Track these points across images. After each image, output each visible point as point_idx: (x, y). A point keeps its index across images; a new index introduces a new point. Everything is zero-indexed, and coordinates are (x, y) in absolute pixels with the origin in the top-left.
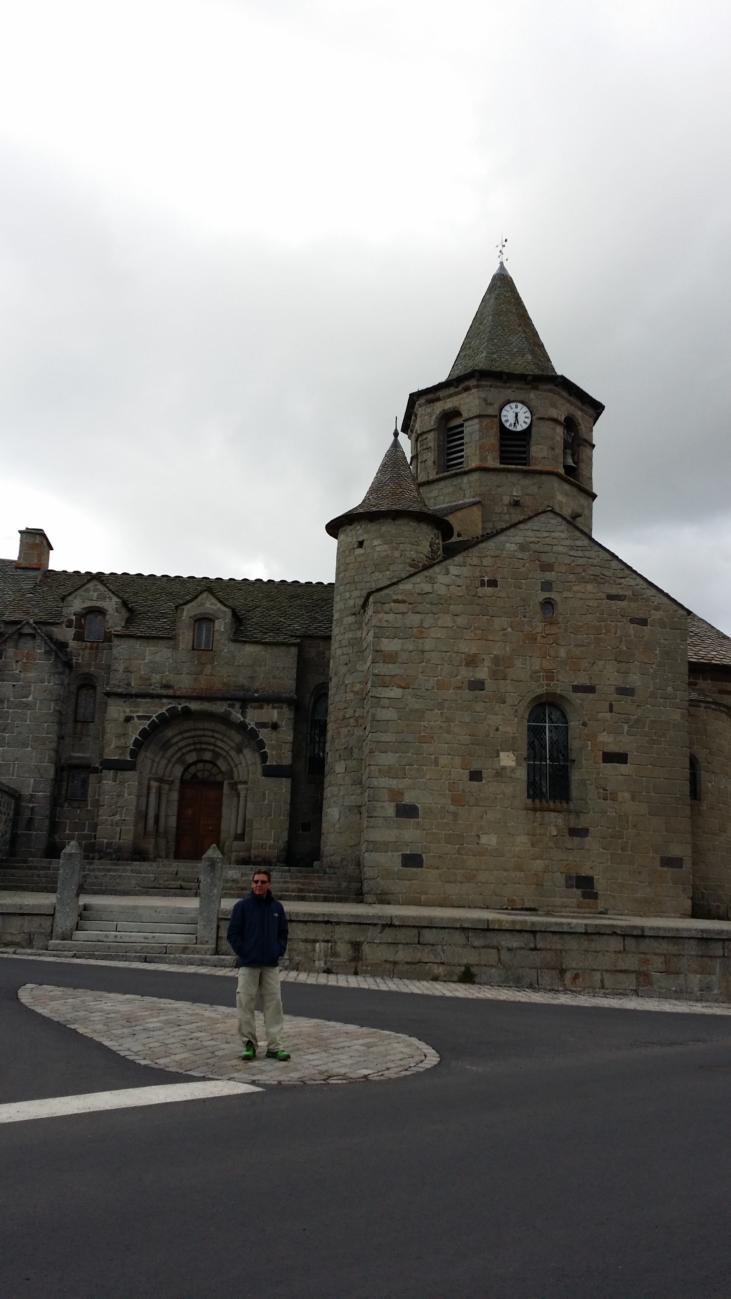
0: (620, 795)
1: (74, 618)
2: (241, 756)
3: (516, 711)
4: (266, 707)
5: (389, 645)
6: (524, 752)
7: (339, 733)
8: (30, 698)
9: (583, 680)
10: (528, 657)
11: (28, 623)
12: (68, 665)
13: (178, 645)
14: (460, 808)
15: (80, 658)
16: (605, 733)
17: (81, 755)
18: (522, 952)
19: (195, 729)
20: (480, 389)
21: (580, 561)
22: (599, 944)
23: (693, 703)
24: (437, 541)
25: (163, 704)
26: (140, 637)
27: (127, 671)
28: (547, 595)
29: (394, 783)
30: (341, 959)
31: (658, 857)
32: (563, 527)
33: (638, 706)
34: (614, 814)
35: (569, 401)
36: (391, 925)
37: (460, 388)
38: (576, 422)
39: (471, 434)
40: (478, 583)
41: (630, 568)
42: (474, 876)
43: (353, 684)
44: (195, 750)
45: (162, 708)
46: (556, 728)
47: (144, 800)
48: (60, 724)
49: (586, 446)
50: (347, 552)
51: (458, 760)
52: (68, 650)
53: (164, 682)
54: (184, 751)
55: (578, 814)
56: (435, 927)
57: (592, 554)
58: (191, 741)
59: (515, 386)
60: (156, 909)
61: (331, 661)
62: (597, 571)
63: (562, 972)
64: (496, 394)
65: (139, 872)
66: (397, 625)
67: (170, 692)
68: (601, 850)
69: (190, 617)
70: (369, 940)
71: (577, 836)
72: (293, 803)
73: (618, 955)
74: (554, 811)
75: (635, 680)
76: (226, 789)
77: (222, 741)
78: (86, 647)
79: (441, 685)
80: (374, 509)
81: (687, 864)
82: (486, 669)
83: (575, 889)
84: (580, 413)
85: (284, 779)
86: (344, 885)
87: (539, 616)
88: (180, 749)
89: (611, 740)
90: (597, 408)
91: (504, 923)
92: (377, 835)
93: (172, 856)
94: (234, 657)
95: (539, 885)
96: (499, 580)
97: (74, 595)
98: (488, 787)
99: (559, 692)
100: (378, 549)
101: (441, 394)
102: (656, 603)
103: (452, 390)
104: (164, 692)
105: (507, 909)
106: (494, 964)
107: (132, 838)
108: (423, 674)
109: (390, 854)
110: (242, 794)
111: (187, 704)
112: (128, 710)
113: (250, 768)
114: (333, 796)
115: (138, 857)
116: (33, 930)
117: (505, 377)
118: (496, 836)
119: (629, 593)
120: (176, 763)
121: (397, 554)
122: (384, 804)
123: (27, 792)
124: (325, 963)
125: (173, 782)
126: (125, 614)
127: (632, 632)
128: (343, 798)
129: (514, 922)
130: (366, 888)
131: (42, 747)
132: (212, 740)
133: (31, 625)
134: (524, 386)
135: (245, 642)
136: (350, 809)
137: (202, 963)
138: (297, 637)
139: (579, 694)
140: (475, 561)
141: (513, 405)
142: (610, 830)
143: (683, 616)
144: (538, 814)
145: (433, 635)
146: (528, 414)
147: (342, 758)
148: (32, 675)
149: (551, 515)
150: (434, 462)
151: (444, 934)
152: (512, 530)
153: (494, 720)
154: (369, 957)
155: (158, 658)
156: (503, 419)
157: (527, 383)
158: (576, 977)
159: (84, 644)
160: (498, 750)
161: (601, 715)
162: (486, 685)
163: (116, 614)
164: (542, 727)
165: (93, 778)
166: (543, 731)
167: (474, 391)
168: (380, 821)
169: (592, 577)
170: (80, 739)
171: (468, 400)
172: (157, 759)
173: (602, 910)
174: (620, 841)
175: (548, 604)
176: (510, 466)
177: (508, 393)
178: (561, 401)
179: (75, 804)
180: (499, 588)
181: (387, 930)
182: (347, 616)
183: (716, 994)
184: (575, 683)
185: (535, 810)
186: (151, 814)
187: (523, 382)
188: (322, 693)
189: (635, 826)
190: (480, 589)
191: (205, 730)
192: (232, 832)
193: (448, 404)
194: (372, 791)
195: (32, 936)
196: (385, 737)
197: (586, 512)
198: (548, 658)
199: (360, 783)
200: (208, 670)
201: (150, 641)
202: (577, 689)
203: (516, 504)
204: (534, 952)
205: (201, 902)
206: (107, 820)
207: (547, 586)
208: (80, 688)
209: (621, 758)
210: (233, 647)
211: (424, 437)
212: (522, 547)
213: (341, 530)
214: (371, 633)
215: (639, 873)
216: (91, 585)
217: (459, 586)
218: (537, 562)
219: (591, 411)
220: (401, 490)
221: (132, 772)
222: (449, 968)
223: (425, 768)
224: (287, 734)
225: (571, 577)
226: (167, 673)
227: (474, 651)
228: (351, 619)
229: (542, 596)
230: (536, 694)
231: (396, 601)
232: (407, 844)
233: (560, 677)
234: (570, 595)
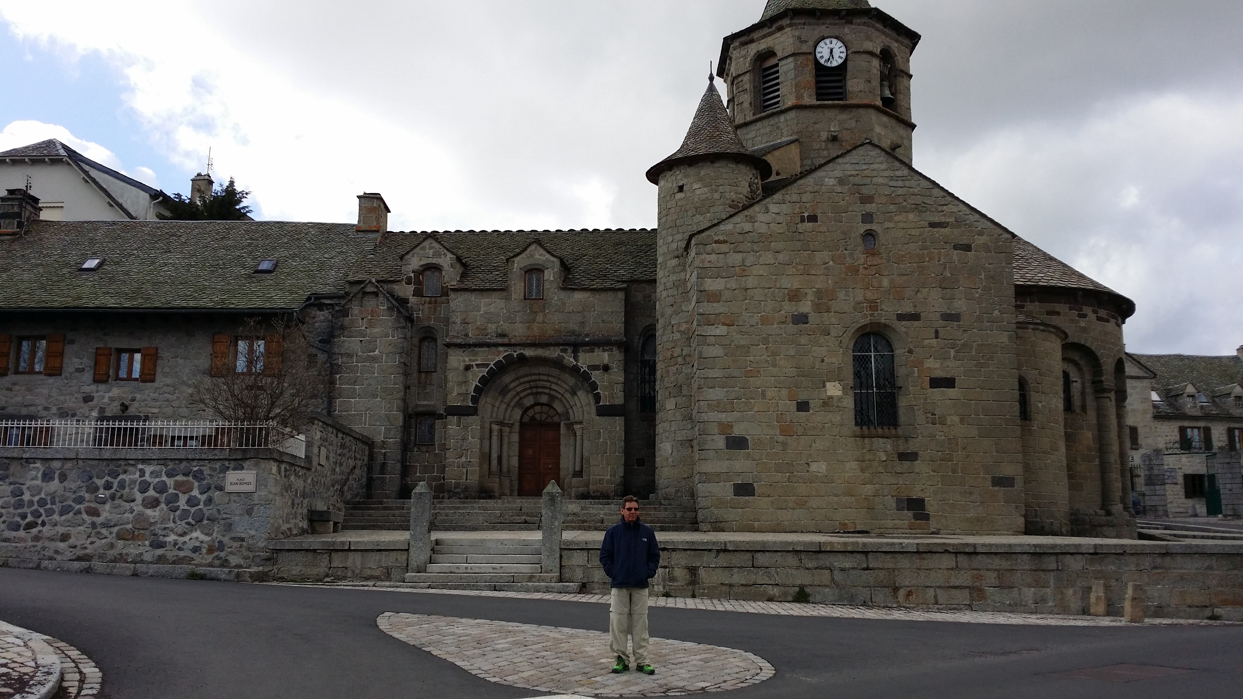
0: (949, 418)
1: (412, 275)
2: (576, 398)
3: (841, 341)
4: (596, 350)
5: (713, 285)
6: (851, 382)
7: (668, 371)
8: (377, 352)
9: (907, 308)
10: (850, 289)
11: (370, 282)
12: (409, 319)
13: (511, 295)
14: (789, 437)
15: (420, 312)
16: (932, 358)
17: (425, 403)
18: (854, 572)
19: (531, 375)
20: (794, 27)
21: (900, 191)
22: (932, 562)
23: (1021, 325)
24: (756, 181)
25: (499, 352)
26: (475, 290)
27: (465, 322)
28: (868, 226)
29: (723, 417)
30: (679, 584)
31: (989, 477)
32: (882, 158)
33: (964, 331)
34: (943, 437)
35: (884, 33)
36: (725, 551)
37: (773, 28)
38: (892, 53)
39: (786, 73)
40: (798, 220)
41: (952, 195)
42: (806, 502)
43: (679, 324)
44: (532, 394)
45: (499, 356)
46: (882, 356)
47: (486, 443)
48: (406, 374)
49: (903, 77)
50: (668, 198)
51: (784, 392)
52: (409, 305)
53: (500, 331)
54: (522, 395)
55: (907, 439)
56: (768, 551)
57: (913, 183)
58: (528, 386)
59: (828, 21)
60: (502, 542)
61: (657, 303)
62: (918, 200)
63: (896, 589)
64: (809, 32)
65: (486, 509)
66: (719, 265)
67: (506, 340)
68: (932, 473)
69: (521, 269)
70: (704, 565)
71: (906, 460)
72: (627, 440)
73: (951, 572)
74: (882, 437)
75: (960, 305)
76: (563, 430)
77: (557, 384)
78: (425, 302)
79: (765, 321)
80: (692, 153)
81: (1019, 483)
82: (810, 303)
83: (906, 511)
84: (896, 45)
85: (617, 418)
86: (679, 515)
87: (861, 248)
88: (518, 394)
89: (938, 365)
90: (913, 38)
91: (836, 545)
92: (708, 467)
93: (516, 493)
94: (564, 304)
95: (871, 508)
96: (819, 215)
97: (411, 254)
98: (816, 416)
99: (883, 321)
100: (698, 192)
101: (755, 35)
102: (979, 228)
103: (766, 31)
104: (499, 340)
105: (839, 532)
106: (828, 584)
107: (478, 479)
108: (747, 311)
109: (721, 484)
110: (578, 434)
111: (522, 351)
112: (467, 359)
113: (585, 409)
114: (665, 431)
115: (484, 495)
116: (390, 564)
117: (818, 14)
118: (825, 463)
119: (951, 220)
120: (513, 407)
121: (717, 196)
122: (714, 437)
123: (379, 439)
124: (664, 588)
125: (513, 424)
126: (459, 269)
127: (955, 258)
128: (675, 433)
129: (845, 544)
130: (700, 517)
131: (390, 397)
132: (548, 384)
133: (373, 284)
134: (837, 21)
135: (574, 290)
136: (682, 443)
137: (547, 590)
138: (624, 282)
139: (904, 322)
140: (795, 198)
141: (827, 41)
142: (940, 453)
143: (1007, 239)
144: (866, 440)
145: (755, 273)
146: (843, 49)
147: (672, 395)
148: (377, 330)
149: (869, 147)
150: (751, 104)
151: (777, 557)
152: (831, 165)
153: (819, 351)
154: (705, 581)
155: (492, 309)
156: (818, 56)
157: (841, 18)
158: (909, 594)
159: (423, 299)
160: (824, 381)
161: (927, 341)
162: (810, 318)
163: (451, 269)
164: (867, 356)
165: (438, 423)
166: (869, 360)
167: (788, 30)
168: (711, 454)
169: (913, 206)
170: (425, 388)
171: (782, 40)
172: (497, 404)
173: (934, 530)
174: (950, 463)
175: (870, 235)
176: (826, 102)
177: (822, 29)
178: (877, 33)
179: (424, 449)
180: (819, 223)
181: (722, 555)
182: (671, 259)
183: (1051, 606)
184: (899, 312)
185: (863, 437)
186: (494, 455)
187: (837, 17)
188: (650, 334)
189: (964, 448)
190: (800, 225)
191: (540, 374)
192: (571, 469)
193: (763, 45)
194: (702, 425)
195: (390, 570)
196: (711, 374)
197: (906, 142)
198: (871, 288)
199: (691, 418)
200: (540, 318)
201: (485, 293)
202: (901, 317)
203: (834, 139)
204: (866, 572)
205: (543, 534)
206: (454, 462)
207: (868, 218)
208: (422, 340)
209: (949, 383)
210: (563, 295)
211: (740, 79)
212: (841, 181)
213: (661, 176)
214: (695, 275)
215: (971, 493)
216: (426, 244)
217: (779, 223)
218: (857, 194)
219: (907, 42)
220: (718, 133)
221: (474, 417)
222: (783, 589)
223: (752, 401)
224: (619, 376)
225: (892, 207)
226: (502, 323)
227: (796, 285)
228: (675, 262)
229: (863, 228)
230: (860, 325)
231: (717, 242)
232: (738, 474)
233: (883, 307)
234: (891, 225)
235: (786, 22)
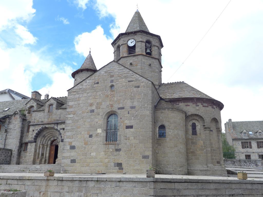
0: (130, 138)
3: (102, 117)
4: (62, 124)
5: (71, 104)
6: (105, 128)
8: (16, 128)
9: (121, 106)
10: (106, 102)
12: (25, 119)
13: (45, 112)
14: (86, 146)
15: (28, 118)
16: (127, 120)
19: (50, 132)
20: (123, 38)
21: (121, 73)
25: (41, 126)
26: (37, 111)
27: (35, 119)
29: (70, 140)
31: (141, 156)
32: (117, 65)
33: (136, 111)
34: (129, 144)
35: (147, 36)
38: (151, 41)
39: (121, 49)
40: (94, 84)
42: (89, 164)
44: (52, 137)
45: (39, 128)
46: (115, 120)
47: (38, 150)
51: (86, 132)
52: (26, 116)
53: (42, 121)
55: (118, 145)
57: (125, 70)
59: (131, 35)
62: (126, 75)
64: (126, 38)
66: (73, 98)
67: (42, 123)
68: (125, 155)
69: (48, 105)
71: (118, 151)
74: (112, 144)
75: (136, 104)
78: (30, 115)
79: (83, 113)
81: (151, 157)
82: (95, 106)
83: (116, 167)
84: (152, 39)
87: (109, 90)
89: (128, 122)
92: (65, 155)
94: (56, 113)
95: (107, 166)
96: (99, 82)
97: (28, 103)
98: (94, 139)
99: (114, 110)
100: (78, 80)
102: (142, 81)
105: (97, 174)
107: (33, 159)
108: (79, 110)
109: (67, 160)
111: (45, 126)
118: (95, 153)
119: (134, 79)
120: (48, 140)
122: (67, 146)
123: (13, 149)
125: (48, 145)
126: (39, 106)
127: (135, 90)
130: (61, 169)
131: (17, 139)
133: (17, 111)
134: (133, 35)
135: (59, 109)
139: (120, 110)
140: (93, 78)
141: (131, 40)
142: (127, 149)
143: (150, 83)
144: (107, 145)
145: (82, 99)
146: (135, 41)
149: (113, 62)
153: (96, 120)
155: (41, 115)
156: (128, 44)
160: (97, 129)
161: (126, 115)
162: (95, 111)
163: (36, 106)
167: (121, 39)
169: (124, 77)
171: (120, 42)
173: (124, 173)
174: (130, 152)
175: (112, 86)
176: (130, 55)
178: (144, 36)
179: (25, 152)
180: (99, 84)
184: (119, 107)
186: (41, 153)
189: (135, 147)
191: (52, 132)
193: (118, 44)
194: (64, 143)
196: (68, 128)
197: (155, 63)
198: (111, 101)
200: (51, 117)
201: (40, 112)
202: (119, 109)
203: (131, 64)
206: (28, 155)
207: (112, 81)
209: (131, 127)
210: (56, 111)
212: (106, 72)
215: (136, 161)
216: (31, 101)
218: (110, 75)
223: (78, 135)
225: (118, 78)
226: (42, 119)
227: (92, 102)
229: (110, 84)
230: (108, 112)
231: (73, 92)
232: (72, 157)
233: (114, 106)
234: (118, 83)
235: (121, 37)
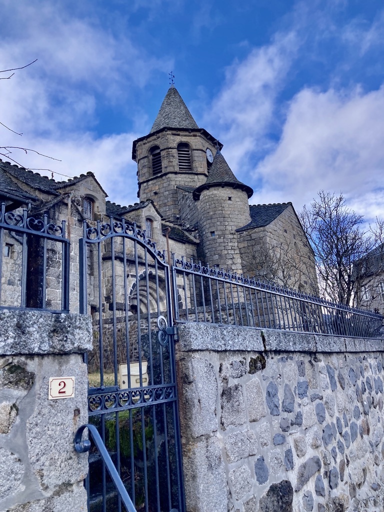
9: (305, 279)
20: (201, 138)
21: (298, 228)
25: (142, 269)
37: (192, 134)
39: (197, 157)
40: (284, 230)
59: (209, 142)
64: (205, 143)
69: (146, 217)
103: (187, 133)
104: (140, 260)
111: (151, 270)
117: (209, 137)
140: (282, 220)
146: (212, 157)
156: (207, 155)
167: (198, 138)
171: (195, 141)
177: (208, 145)
180: (287, 234)
190: (284, 233)
193: (183, 139)
217: (281, 230)
224: (188, 293)
234: (298, 242)
235: (198, 134)
